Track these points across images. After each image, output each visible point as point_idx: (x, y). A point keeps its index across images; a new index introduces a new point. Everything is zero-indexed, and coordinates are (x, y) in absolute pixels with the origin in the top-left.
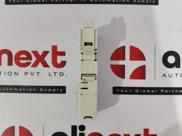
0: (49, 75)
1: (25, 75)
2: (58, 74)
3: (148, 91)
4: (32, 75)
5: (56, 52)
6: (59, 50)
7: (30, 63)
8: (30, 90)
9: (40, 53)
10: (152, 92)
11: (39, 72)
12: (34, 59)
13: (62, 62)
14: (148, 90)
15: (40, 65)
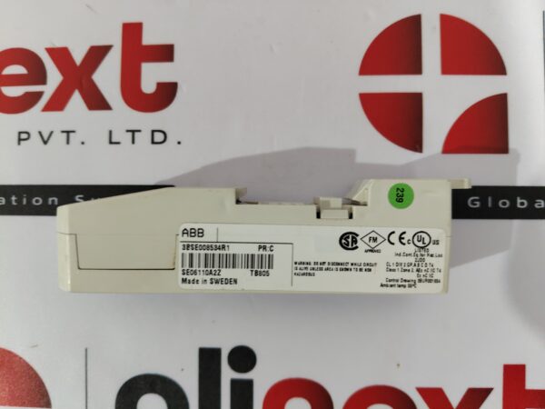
0: (111, 143)
1: (19, 144)
2: (143, 138)
3: (521, 203)
4: (45, 142)
5: (137, 50)
6: (149, 39)
7: (39, 95)
8: (37, 201)
9: (78, 56)
10: (536, 206)
11: (73, 132)
12: (54, 77)
13: (160, 85)
14: (519, 201)
15: (76, 100)
